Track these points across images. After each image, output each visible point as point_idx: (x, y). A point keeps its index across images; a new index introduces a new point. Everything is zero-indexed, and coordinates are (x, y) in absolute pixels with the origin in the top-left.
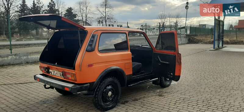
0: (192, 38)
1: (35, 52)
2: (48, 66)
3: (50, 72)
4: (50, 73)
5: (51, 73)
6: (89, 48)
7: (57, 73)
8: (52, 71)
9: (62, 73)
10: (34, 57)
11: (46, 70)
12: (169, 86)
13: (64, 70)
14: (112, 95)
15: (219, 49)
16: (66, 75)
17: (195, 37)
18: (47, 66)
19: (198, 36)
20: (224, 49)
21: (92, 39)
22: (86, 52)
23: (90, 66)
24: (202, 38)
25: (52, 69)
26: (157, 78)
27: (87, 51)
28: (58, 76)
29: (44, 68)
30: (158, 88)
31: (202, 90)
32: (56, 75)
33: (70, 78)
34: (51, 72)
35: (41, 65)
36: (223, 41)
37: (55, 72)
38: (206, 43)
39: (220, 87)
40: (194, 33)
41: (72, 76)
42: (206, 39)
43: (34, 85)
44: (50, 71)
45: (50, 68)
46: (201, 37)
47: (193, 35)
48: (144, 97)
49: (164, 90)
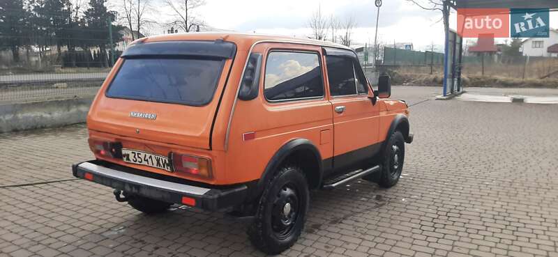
0: (389, 72)
1: (33, 104)
2: (117, 139)
3: (124, 156)
4: (125, 159)
5: (128, 159)
6: (245, 89)
7: (147, 158)
8: (129, 152)
9: (170, 157)
10: (33, 115)
11: (114, 150)
12: (397, 185)
13: (173, 151)
14: (291, 212)
15: (454, 97)
16: (180, 164)
17: (395, 71)
18: (113, 140)
19: (402, 68)
20: (465, 97)
21: (250, 66)
22: (239, 100)
23: (249, 137)
24: (409, 74)
25: (129, 148)
26: (378, 167)
27: (242, 97)
28: (150, 164)
29: (105, 144)
30: (374, 190)
31: (476, 191)
32: (146, 163)
33: (193, 172)
34: (128, 155)
35: (93, 136)
36: (459, 79)
37: (142, 155)
38: (419, 84)
39: (511, 184)
40: (392, 63)
41: (200, 167)
42: (418, 75)
43: (56, 190)
44: (124, 151)
45: (124, 144)
46: (408, 71)
47: (391, 66)
48: (354, 214)
49: (390, 193)
